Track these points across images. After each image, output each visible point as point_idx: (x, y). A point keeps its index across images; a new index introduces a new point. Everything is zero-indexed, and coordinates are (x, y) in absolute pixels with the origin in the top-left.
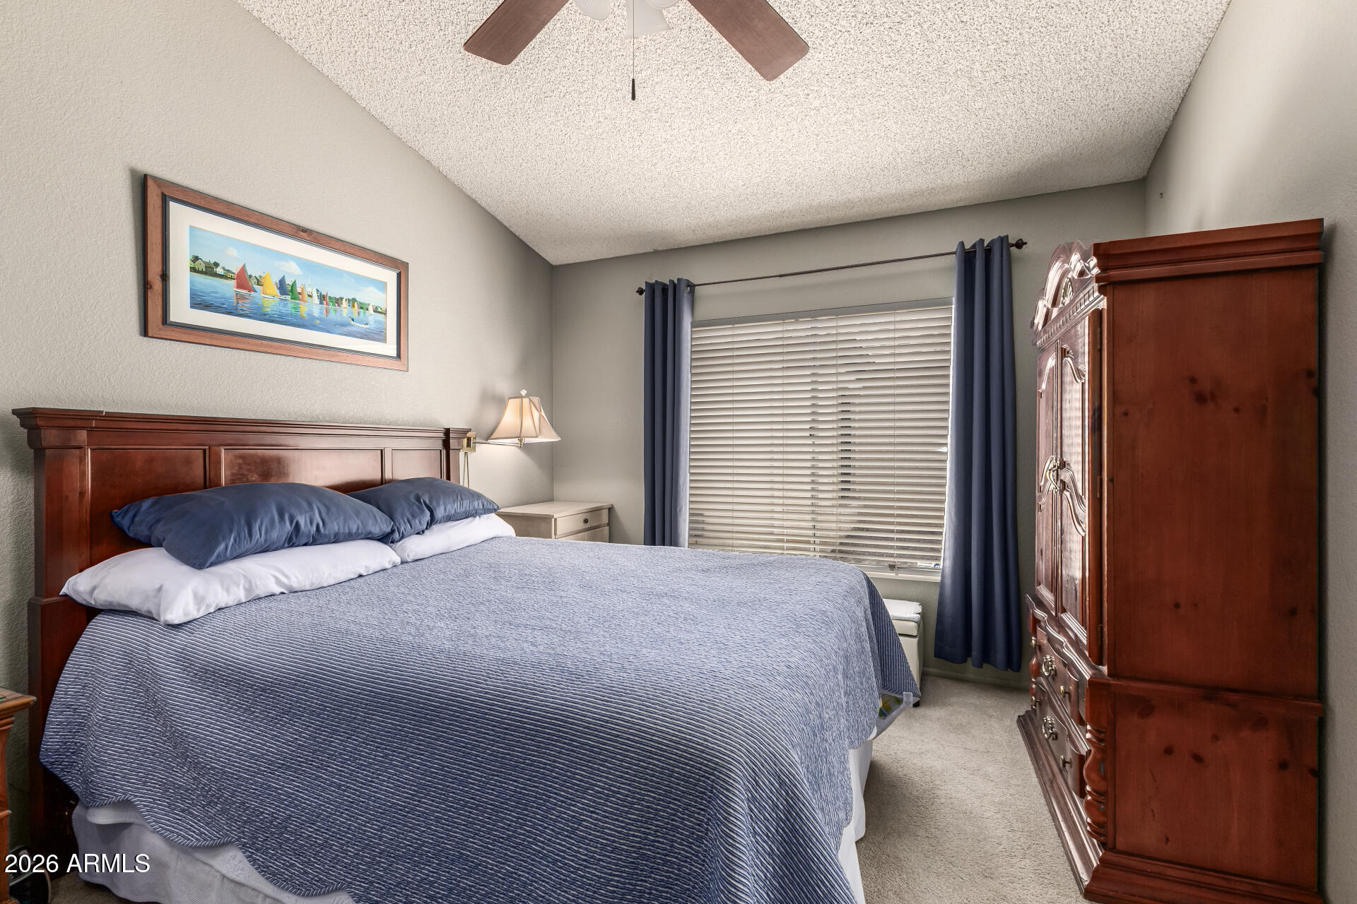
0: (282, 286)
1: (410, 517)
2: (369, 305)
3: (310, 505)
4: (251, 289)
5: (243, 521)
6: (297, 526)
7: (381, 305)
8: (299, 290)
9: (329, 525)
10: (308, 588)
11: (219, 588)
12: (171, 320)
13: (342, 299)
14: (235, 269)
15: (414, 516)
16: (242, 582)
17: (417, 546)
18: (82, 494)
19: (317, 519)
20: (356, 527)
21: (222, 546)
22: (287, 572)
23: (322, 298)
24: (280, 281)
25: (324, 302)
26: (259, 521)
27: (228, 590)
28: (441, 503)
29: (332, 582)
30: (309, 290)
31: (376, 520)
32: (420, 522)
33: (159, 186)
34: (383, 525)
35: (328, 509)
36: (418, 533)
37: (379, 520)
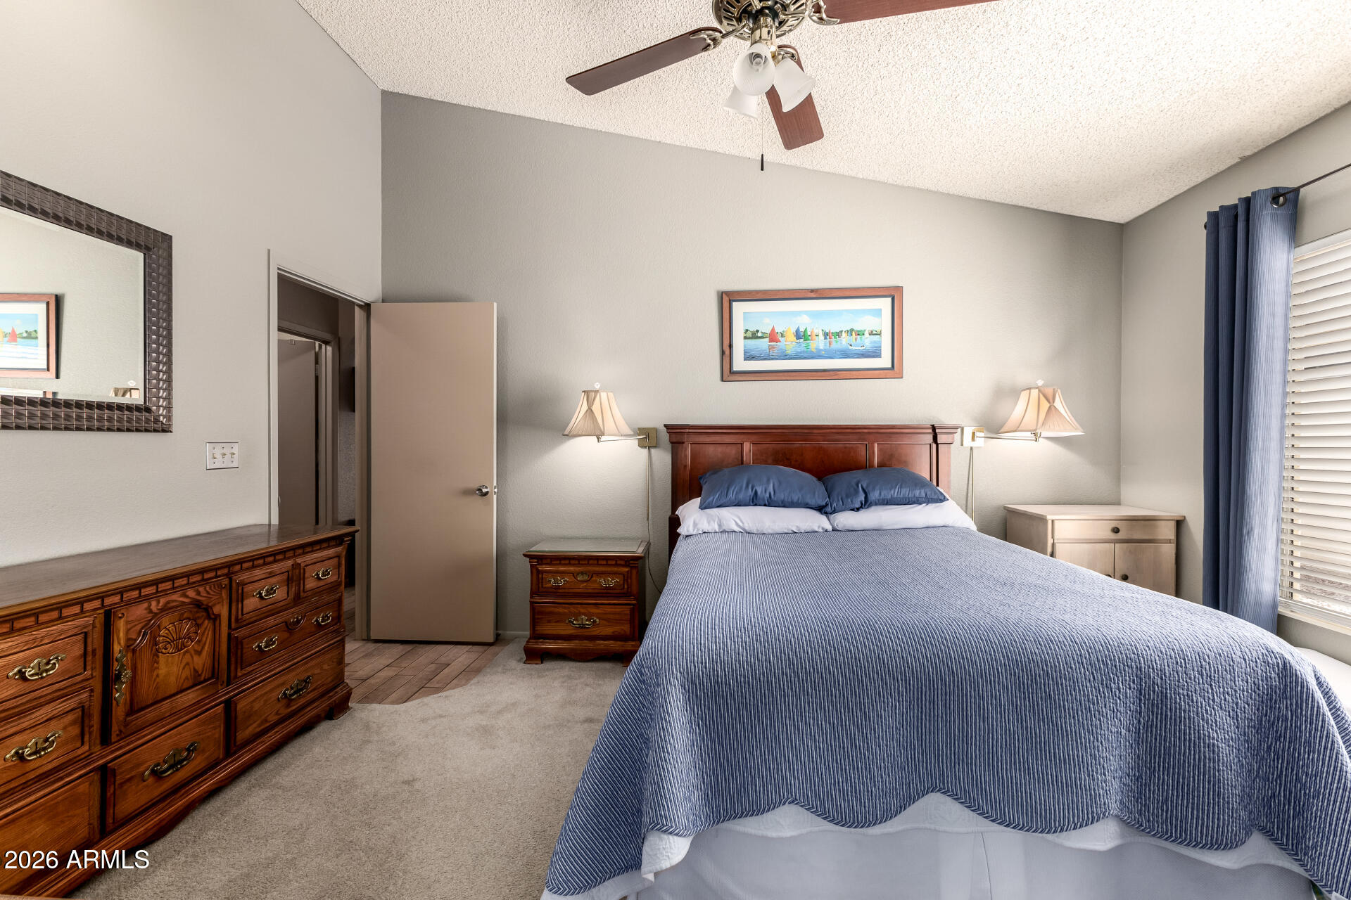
0: (798, 335)
1: (844, 496)
2: (865, 330)
3: (768, 480)
4: (778, 341)
5: (726, 486)
6: (756, 492)
7: (876, 328)
8: (809, 333)
9: (777, 495)
10: (755, 532)
11: (705, 522)
12: (734, 370)
13: (842, 331)
14: (768, 331)
15: (847, 496)
16: (717, 520)
17: (846, 519)
18: (686, 466)
19: (771, 489)
20: (797, 498)
21: (711, 498)
22: (742, 518)
23: (826, 335)
24: (796, 331)
25: (828, 337)
26: (734, 487)
27: (709, 523)
28: (878, 487)
29: (770, 532)
30: (816, 331)
31: (814, 495)
32: (852, 501)
33: (728, 296)
34: (820, 498)
35: (780, 483)
36: (853, 510)
37: (817, 496)
